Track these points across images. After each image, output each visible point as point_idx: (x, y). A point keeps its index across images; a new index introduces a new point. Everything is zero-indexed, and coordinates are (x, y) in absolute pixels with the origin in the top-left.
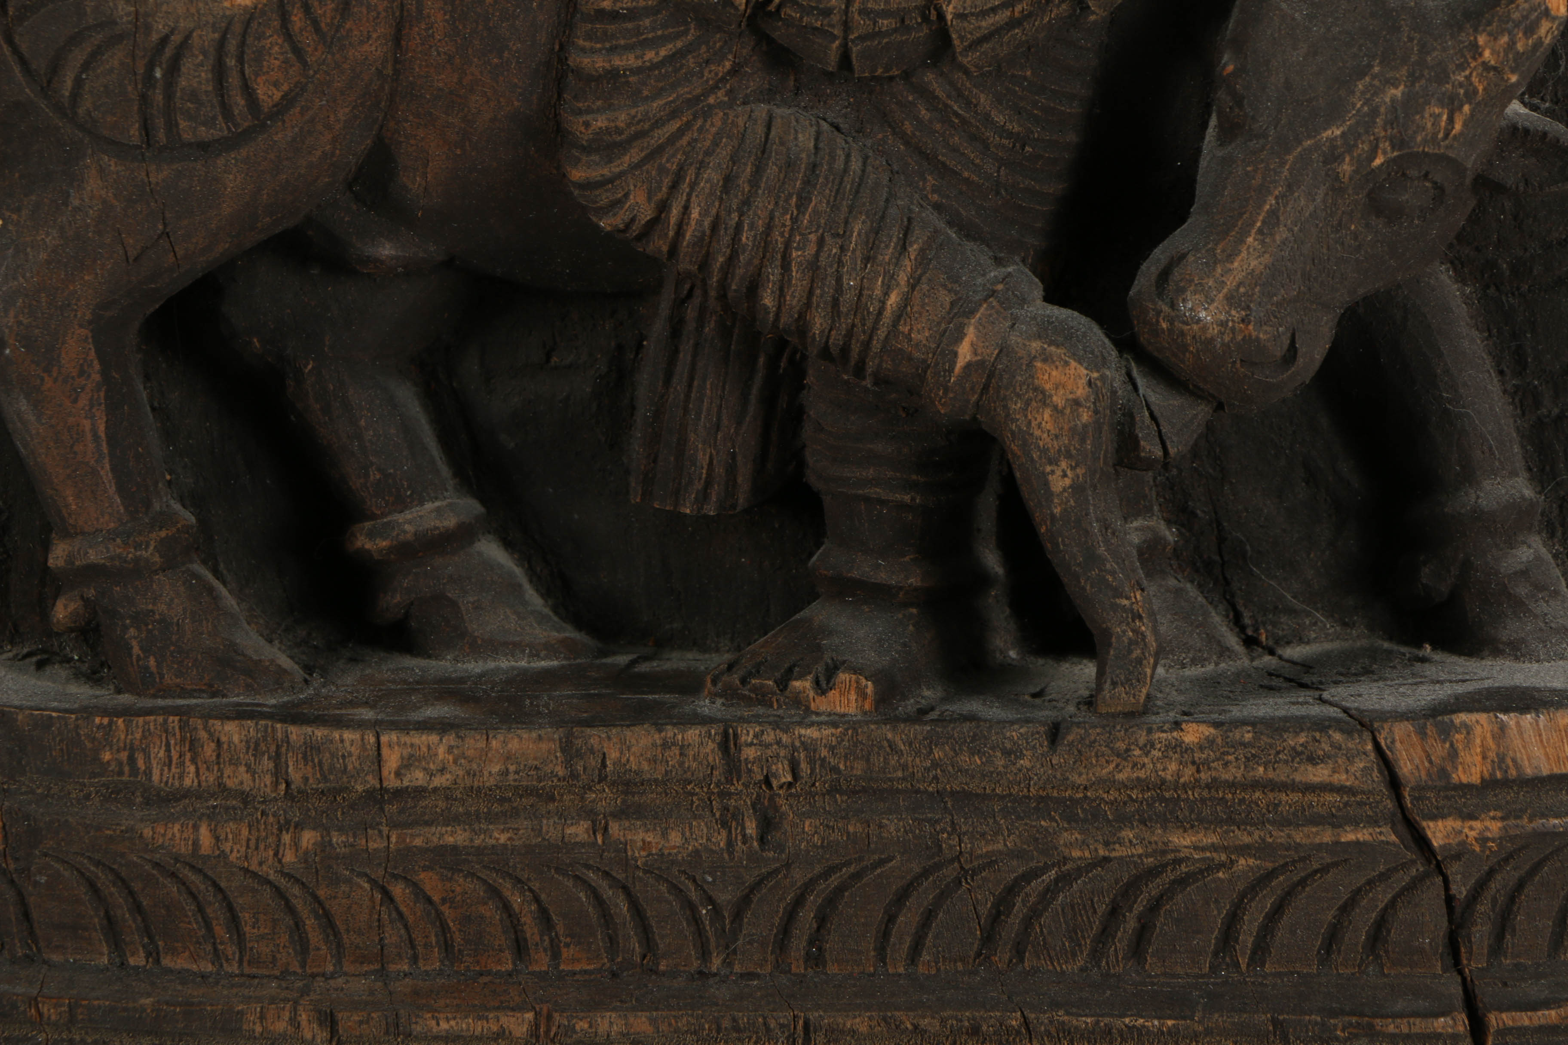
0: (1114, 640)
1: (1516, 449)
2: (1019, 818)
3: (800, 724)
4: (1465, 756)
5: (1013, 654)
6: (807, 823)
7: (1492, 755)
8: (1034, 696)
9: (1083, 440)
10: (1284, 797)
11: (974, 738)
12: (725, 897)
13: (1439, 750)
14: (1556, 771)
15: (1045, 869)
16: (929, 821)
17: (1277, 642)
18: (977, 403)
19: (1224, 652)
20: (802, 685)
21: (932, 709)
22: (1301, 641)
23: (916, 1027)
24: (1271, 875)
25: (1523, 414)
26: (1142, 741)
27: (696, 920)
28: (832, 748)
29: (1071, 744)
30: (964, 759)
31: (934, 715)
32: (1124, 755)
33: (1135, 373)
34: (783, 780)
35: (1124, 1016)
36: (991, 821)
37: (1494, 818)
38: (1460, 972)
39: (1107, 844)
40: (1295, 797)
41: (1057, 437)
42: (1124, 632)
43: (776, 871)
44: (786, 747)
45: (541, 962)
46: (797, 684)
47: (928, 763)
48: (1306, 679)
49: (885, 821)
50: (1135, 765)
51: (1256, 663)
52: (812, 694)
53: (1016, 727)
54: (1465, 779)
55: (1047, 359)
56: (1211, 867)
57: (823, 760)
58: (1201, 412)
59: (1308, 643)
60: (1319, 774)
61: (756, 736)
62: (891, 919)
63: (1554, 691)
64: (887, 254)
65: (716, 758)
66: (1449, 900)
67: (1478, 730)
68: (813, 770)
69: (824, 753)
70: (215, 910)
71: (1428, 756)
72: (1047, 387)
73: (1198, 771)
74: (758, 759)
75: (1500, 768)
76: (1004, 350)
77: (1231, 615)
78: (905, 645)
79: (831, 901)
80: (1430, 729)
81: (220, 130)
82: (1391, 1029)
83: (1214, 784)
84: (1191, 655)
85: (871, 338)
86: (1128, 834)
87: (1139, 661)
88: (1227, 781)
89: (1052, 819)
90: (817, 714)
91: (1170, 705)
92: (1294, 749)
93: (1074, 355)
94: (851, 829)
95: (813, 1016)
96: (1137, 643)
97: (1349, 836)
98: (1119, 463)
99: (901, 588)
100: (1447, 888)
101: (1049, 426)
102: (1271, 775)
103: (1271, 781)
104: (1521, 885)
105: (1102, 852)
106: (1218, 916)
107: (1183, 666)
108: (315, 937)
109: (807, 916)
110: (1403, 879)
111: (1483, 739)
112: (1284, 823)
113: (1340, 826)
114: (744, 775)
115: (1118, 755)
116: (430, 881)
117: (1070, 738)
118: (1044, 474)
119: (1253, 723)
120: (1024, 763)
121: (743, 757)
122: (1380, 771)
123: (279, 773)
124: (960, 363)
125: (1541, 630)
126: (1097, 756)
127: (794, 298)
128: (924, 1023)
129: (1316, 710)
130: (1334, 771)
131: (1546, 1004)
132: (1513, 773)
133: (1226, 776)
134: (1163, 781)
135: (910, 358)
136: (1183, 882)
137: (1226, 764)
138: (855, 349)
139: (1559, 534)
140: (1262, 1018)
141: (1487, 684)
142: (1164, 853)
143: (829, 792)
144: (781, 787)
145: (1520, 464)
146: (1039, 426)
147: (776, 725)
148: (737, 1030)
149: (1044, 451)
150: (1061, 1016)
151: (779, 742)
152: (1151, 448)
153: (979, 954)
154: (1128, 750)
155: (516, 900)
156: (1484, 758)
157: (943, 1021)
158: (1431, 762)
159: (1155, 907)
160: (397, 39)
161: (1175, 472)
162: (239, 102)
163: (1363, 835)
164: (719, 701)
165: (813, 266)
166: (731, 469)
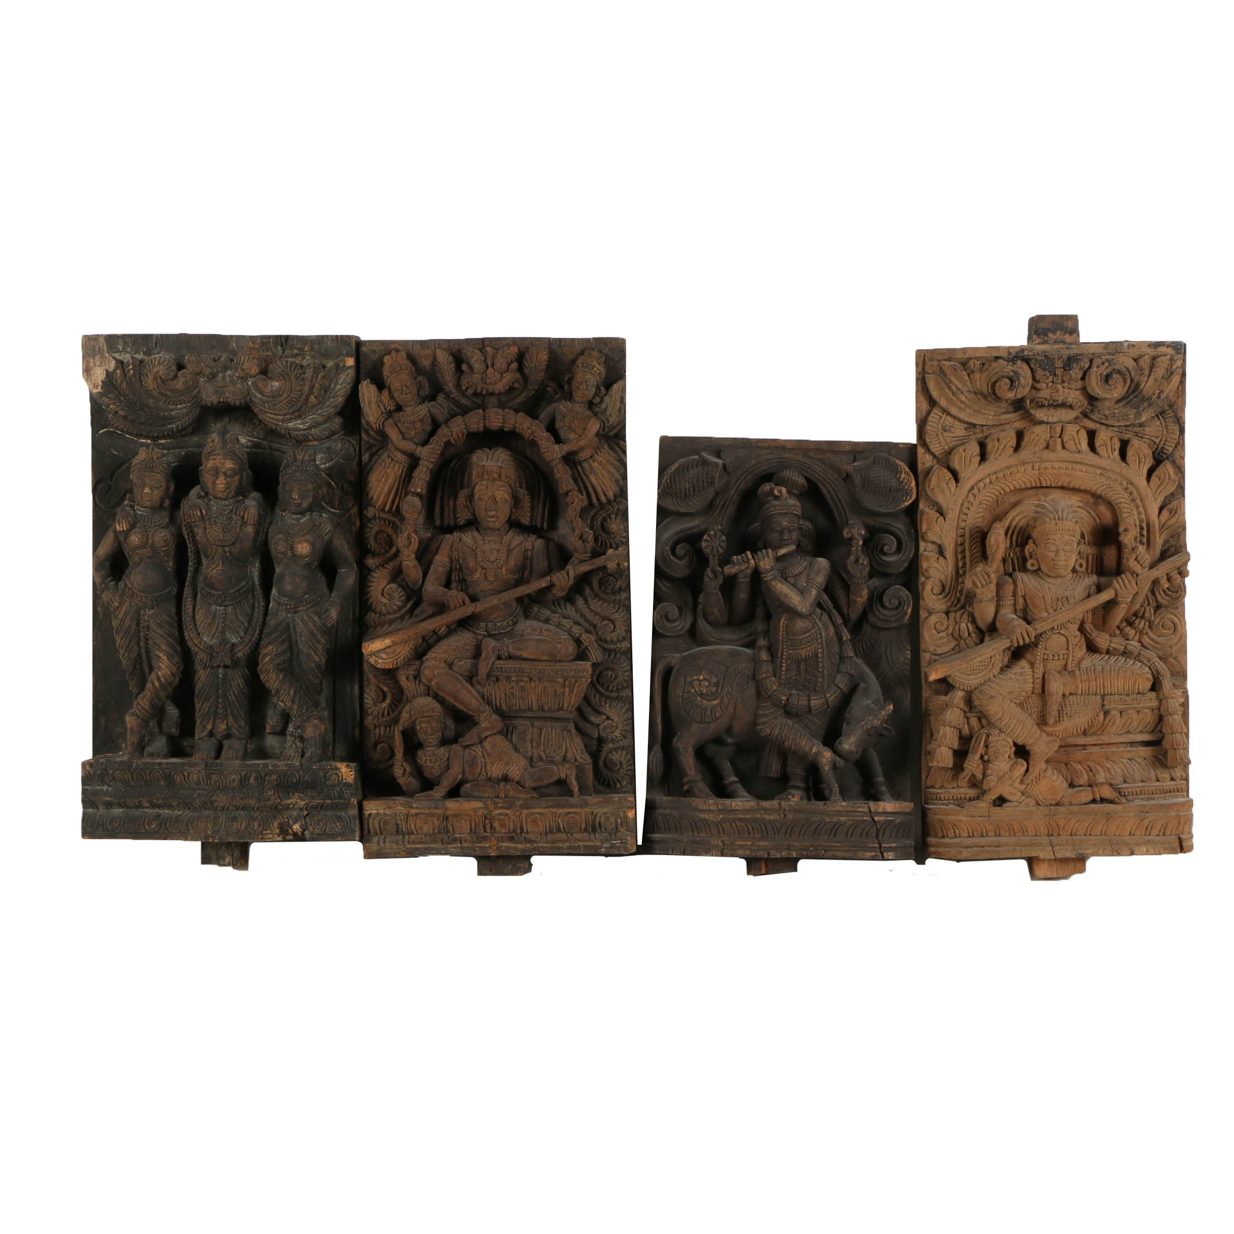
2: (820, 815)
6: (790, 815)
9: (829, 764)
11: (813, 806)
12: (778, 826)
15: (823, 822)
16: (807, 816)
20: (790, 797)
27: (774, 829)
34: (787, 810)
36: (816, 816)
41: (825, 764)
43: (786, 822)
45: (752, 836)
47: (807, 808)
49: (801, 815)
53: (818, 805)
55: (823, 753)
62: (801, 829)
64: (803, 737)
68: (791, 809)
70: (707, 827)
72: (824, 757)
76: (819, 751)
81: (711, 720)
85: (800, 749)
86: (835, 817)
89: (824, 816)
94: (796, 816)
98: (833, 767)
99: (801, 786)
100: (877, 826)
101: (824, 762)
105: (831, 820)
106: (846, 830)
108: (721, 831)
109: (789, 829)
113: (863, 817)
114: (782, 809)
116: (737, 823)
118: (823, 769)
123: (717, 807)
127: (790, 744)
135: (805, 752)
136: (843, 823)
143: (793, 811)
149: (823, 765)
155: (749, 826)
158: (875, 811)
159: (837, 829)
160: (735, 709)
161: (841, 770)
162: (714, 716)
163: (866, 818)
165: (792, 739)
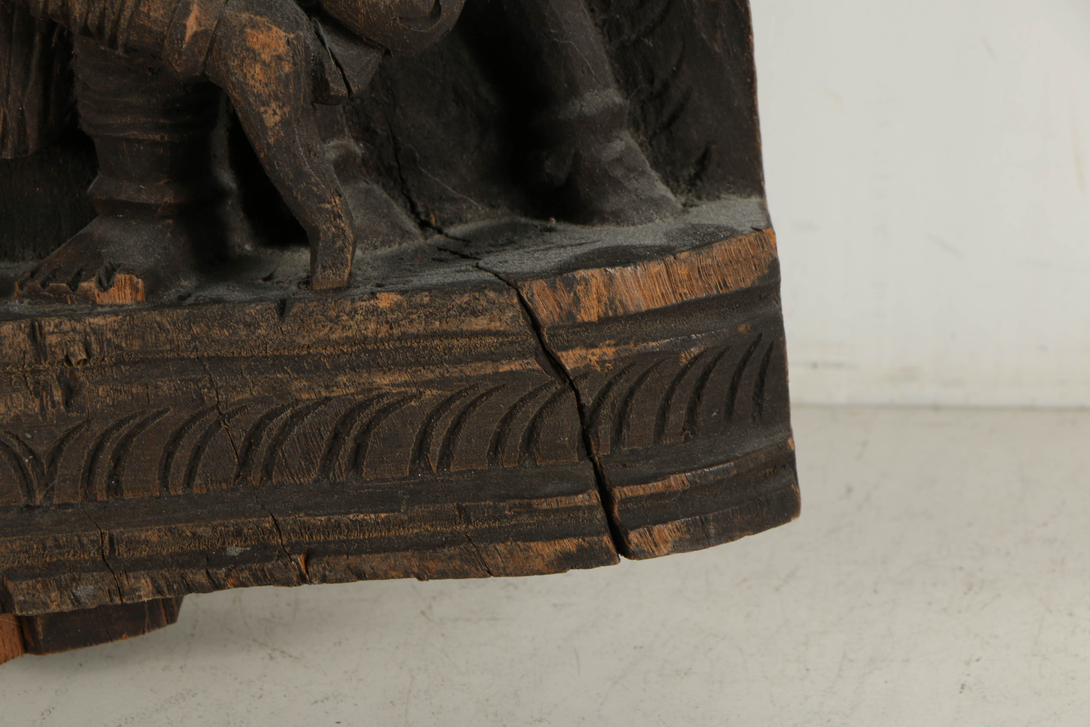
0: (321, 235)
1: (607, 67)
2: (260, 373)
3: (89, 315)
4: (585, 302)
5: (248, 247)
6: (101, 389)
7: (605, 299)
8: (266, 279)
9: (287, 86)
10: (455, 342)
11: (222, 317)
12: (42, 449)
13: (566, 299)
14: (652, 307)
15: (283, 409)
16: (192, 380)
17: (443, 223)
18: (205, 63)
19: (405, 234)
20: (89, 285)
21: (189, 295)
22: (462, 221)
23: (194, 534)
24: (450, 400)
25: (610, 40)
26: (348, 309)
27: (21, 467)
28: (115, 332)
29: (295, 315)
30: (216, 332)
31: (190, 300)
32: (336, 320)
33: (322, 31)
34: (80, 358)
35: (348, 513)
36: (239, 377)
37: (609, 345)
38: (592, 460)
39: (327, 387)
40: (464, 341)
41: (266, 85)
42: (328, 228)
43: (80, 426)
44: (79, 333)
46: (84, 285)
47: (189, 337)
48: (467, 252)
49: (159, 383)
50: (344, 327)
51: (429, 241)
52: (96, 291)
53: (253, 305)
54: (586, 319)
55: (254, 26)
56: (406, 398)
57: (109, 341)
58: (374, 58)
59: (466, 222)
60: (480, 323)
61: (56, 326)
62: (170, 455)
63: (646, 247)
65: (27, 345)
66: (581, 408)
67: (594, 281)
68: (102, 349)
69: (109, 335)
71: (559, 304)
72: (256, 47)
73: (391, 328)
74: (60, 343)
75: (611, 308)
77: (408, 206)
78: (165, 248)
79: (124, 445)
80: (559, 284)
82: (545, 506)
83: (404, 337)
84: (380, 239)
85: (119, 17)
86: (342, 379)
87: (342, 250)
88: (413, 334)
89: (286, 372)
90: (102, 306)
91: (367, 280)
92: (460, 306)
93: (275, 22)
94: (134, 391)
95: (116, 532)
96: (339, 236)
97: (505, 367)
98: (316, 100)
99: (158, 206)
100: (578, 399)
101: (260, 77)
102: (445, 327)
103: (445, 331)
104: (631, 393)
105: (324, 394)
106: (413, 434)
107: (375, 248)
109: (106, 458)
110: (546, 395)
111: (598, 288)
112: (457, 361)
113: (498, 361)
114: (49, 357)
115: (331, 321)
117: (294, 310)
118: (259, 114)
119: (429, 289)
120: (262, 331)
121: (47, 343)
122: (525, 318)
124: (189, 33)
125: (634, 201)
126: (315, 323)
128: (200, 530)
129: (475, 276)
130: (491, 320)
131: (654, 478)
132: (621, 311)
133: (412, 330)
134: (366, 338)
135: (150, 31)
136: (385, 411)
137: (411, 322)
138: (108, 27)
139: (642, 128)
140: (450, 506)
141: (598, 245)
142: (370, 390)
143: (115, 364)
144: (78, 363)
145: (610, 78)
146: (253, 77)
147: (71, 317)
148: (58, 547)
149: (258, 96)
150: (302, 517)
151: (74, 330)
152: (338, 88)
153: (238, 476)
154: (338, 317)
156: (599, 301)
157: (214, 528)
158: (561, 308)
159: (366, 430)
161: (358, 101)
163: (515, 366)
164: (26, 301)
166: (21, 123)
